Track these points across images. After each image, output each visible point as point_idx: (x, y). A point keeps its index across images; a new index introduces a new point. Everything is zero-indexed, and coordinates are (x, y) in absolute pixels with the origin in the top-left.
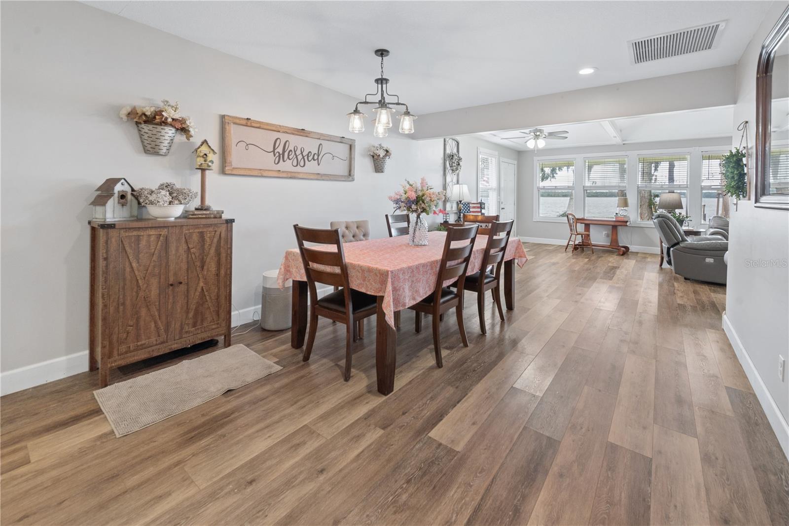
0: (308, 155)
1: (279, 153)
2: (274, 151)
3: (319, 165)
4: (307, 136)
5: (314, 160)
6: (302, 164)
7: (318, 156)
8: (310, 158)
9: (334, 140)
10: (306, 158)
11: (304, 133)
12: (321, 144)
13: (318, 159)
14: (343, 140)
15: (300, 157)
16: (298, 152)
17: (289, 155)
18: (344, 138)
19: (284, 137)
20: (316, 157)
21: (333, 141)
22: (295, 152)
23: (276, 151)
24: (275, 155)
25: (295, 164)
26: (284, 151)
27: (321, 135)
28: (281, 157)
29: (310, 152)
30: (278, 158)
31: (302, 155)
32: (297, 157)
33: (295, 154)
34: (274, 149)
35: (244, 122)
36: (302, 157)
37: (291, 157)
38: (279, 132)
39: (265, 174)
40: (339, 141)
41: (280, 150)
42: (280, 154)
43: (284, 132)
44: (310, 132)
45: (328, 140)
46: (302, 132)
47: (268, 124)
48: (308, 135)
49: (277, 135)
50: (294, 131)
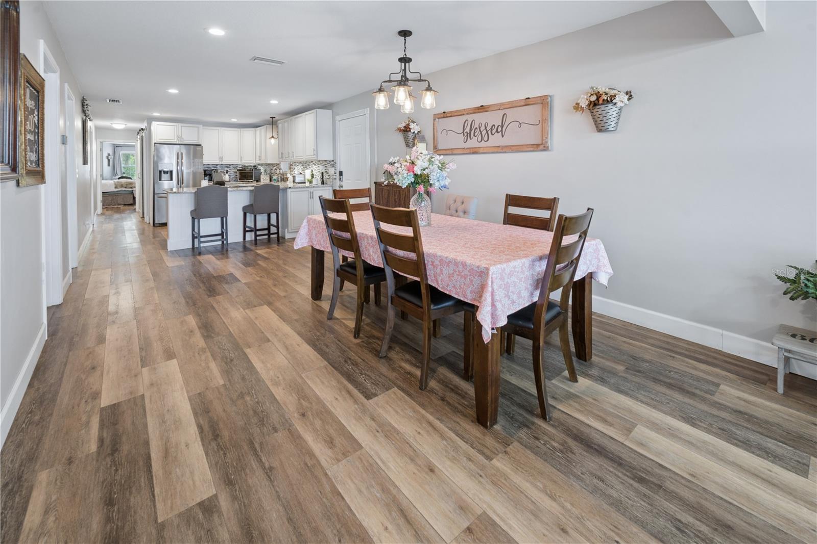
0: (491, 129)
1: (467, 132)
2: (463, 132)
3: (503, 136)
4: (487, 111)
5: (498, 132)
6: (486, 139)
7: (502, 127)
8: (493, 132)
9: (516, 105)
10: (489, 132)
11: (483, 109)
12: (505, 114)
13: (502, 130)
14: (529, 102)
15: (484, 133)
16: (483, 128)
17: (474, 133)
18: (529, 98)
19: (470, 118)
20: (500, 129)
21: (516, 107)
22: (480, 128)
23: (465, 131)
24: (464, 135)
25: (480, 140)
26: (471, 130)
27: (500, 106)
28: (468, 136)
29: (494, 125)
30: (466, 138)
31: (486, 130)
32: (481, 133)
33: (480, 130)
34: (464, 130)
35: (442, 116)
36: (486, 132)
37: (476, 135)
38: (464, 115)
39: (455, 152)
40: (523, 104)
41: (468, 130)
42: (467, 134)
43: (468, 114)
44: (489, 107)
45: (511, 108)
46: (482, 109)
47: (456, 111)
48: (488, 109)
49: (464, 118)
50: (475, 110)
